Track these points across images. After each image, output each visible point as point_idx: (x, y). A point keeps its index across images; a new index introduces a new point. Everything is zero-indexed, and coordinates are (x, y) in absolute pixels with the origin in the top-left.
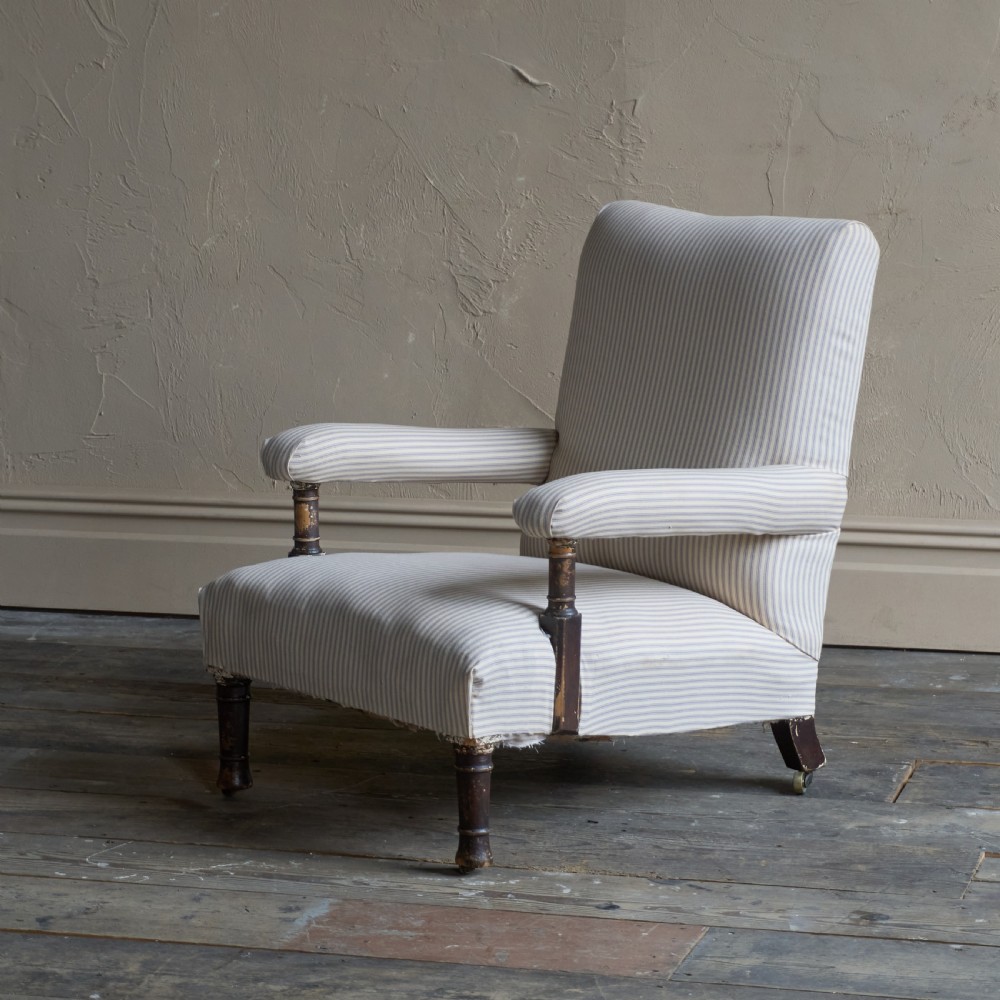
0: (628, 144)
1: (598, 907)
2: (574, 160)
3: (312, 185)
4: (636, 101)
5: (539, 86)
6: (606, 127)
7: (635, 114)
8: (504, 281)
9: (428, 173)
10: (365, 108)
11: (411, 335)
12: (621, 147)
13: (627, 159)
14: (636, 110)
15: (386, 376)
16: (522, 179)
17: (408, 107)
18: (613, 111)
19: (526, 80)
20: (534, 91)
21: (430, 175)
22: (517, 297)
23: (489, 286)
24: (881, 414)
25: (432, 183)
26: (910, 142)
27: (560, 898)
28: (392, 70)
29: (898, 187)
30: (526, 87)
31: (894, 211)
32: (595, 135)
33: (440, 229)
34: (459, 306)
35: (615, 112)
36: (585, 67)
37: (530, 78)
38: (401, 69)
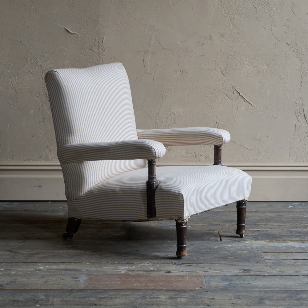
0: (101, 51)
1: (166, 272)
2: (84, 56)
4: (103, 38)
5: (73, 34)
6: (94, 46)
7: (103, 42)
9: (37, 60)
10: (17, 41)
11: (32, 111)
12: (99, 52)
13: (101, 56)
15: (24, 124)
16: (67, 62)
17: (31, 41)
18: (96, 41)
19: (69, 32)
20: (71, 35)
21: (38, 61)
25: (39, 64)
26: (186, 50)
27: (152, 271)
28: (26, 29)
29: (183, 63)
30: (69, 34)
31: (182, 71)
32: (91, 48)
33: (42, 78)
34: (48, 101)
35: (97, 42)
36: (87, 28)
37: (70, 31)
38: (29, 29)
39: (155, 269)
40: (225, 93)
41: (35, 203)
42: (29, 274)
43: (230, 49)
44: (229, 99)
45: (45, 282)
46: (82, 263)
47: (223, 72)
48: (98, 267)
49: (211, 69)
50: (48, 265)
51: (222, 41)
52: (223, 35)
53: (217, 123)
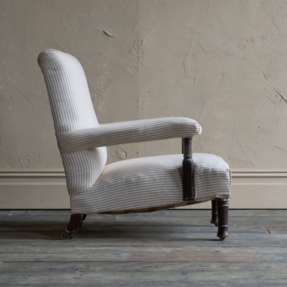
0: (140, 54)
1: (214, 252)
2: (123, 59)
3: (37, 68)
4: (143, 40)
5: (111, 36)
6: (133, 49)
7: (142, 44)
8: (100, 98)
10: (55, 44)
12: (138, 55)
13: (140, 59)
14: (143, 43)
16: (106, 65)
17: (69, 44)
18: (135, 44)
19: (107, 34)
20: (110, 38)
22: (104, 103)
23: (95, 99)
24: (219, 136)
26: (228, 53)
27: (199, 251)
28: (64, 31)
29: (224, 66)
30: (107, 36)
31: (223, 74)
32: (130, 51)
36: (126, 30)
37: (109, 34)
38: (67, 31)
39: (203, 250)
40: (268, 96)
42: (67, 253)
43: (272, 51)
44: (272, 103)
45: (84, 257)
47: (265, 75)
49: (253, 72)
50: (87, 247)
51: (264, 44)
52: (265, 37)
53: (260, 128)
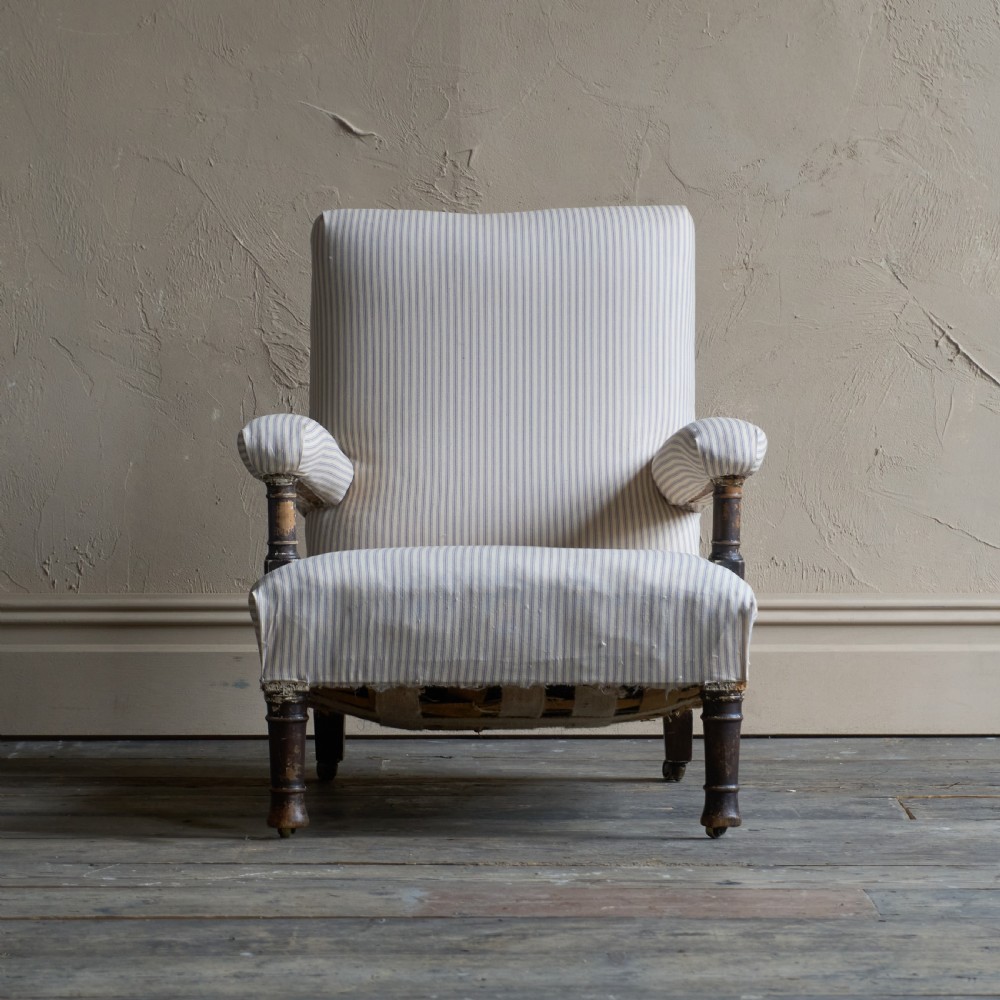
0: (462, 198)
1: (719, 883)
3: (103, 247)
4: (471, 151)
5: (363, 136)
6: (438, 179)
7: (471, 165)
9: (237, 231)
10: (166, 162)
11: (216, 411)
12: (454, 201)
14: (471, 161)
15: (187, 458)
17: (215, 160)
18: (446, 162)
19: (348, 130)
20: (357, 141)
21: (239, 235)
23: (306, 355)
25: (242, 243)
26: (766, 193)
27: (668, 881)
28: (198, 121)
29: (754, 240)
30: (348, 137)
31: (750, 266)
32: (426, 188)
33: (251, 295)
34: (272, 378)
35: (449, 164)
36: (414, 115)
37: (354, 128)
38: (207, 119)
39: (680, 878)
40: (907, 344)
41: (223, 743)
42: (209, 887)
43: (921, 189)
44: (920, 366)
45: (271, 902)
46: (404, 864)
47: (896, 270)
48: (465, 872)
49: (853, 259)
50: (277, 869)
51: (894, 162)
52: (895, 140)
53: (879, 455)
